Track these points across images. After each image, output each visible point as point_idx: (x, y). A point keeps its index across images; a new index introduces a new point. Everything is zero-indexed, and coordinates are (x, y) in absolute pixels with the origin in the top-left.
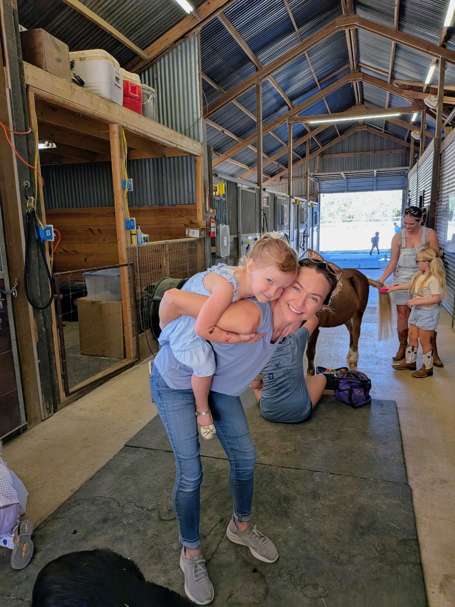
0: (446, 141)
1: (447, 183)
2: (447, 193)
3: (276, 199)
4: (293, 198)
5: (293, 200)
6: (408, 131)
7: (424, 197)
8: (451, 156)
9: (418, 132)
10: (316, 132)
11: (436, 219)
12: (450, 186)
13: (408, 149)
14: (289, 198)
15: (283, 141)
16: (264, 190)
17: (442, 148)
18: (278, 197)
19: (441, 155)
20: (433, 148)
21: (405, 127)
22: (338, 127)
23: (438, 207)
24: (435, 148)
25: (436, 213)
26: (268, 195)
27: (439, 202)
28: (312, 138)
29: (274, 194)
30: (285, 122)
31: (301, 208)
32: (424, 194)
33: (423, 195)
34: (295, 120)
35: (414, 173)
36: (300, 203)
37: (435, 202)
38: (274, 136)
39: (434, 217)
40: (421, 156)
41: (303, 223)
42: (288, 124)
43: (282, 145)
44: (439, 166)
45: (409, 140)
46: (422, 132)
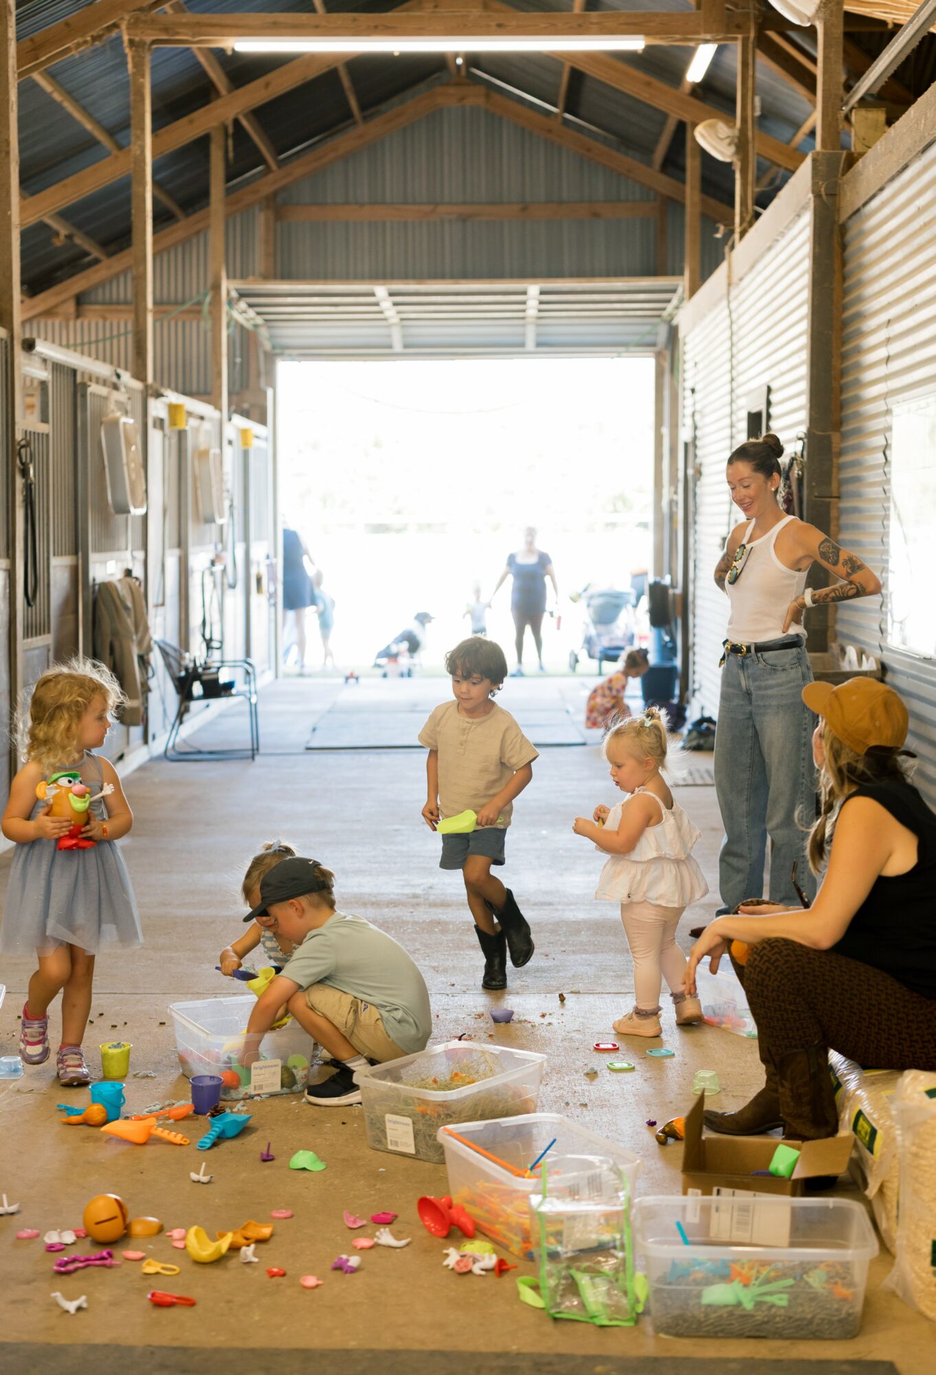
0: (870, 168)
1: (881, 353)
2: (885, 396)
3: (84, 396)
4: (159, 395)
5: (157, 409)
6: (671, 126)
7: (769, 416)
8: (891, 234)
9: (723, 129)
10: (257, 93)
11: (833, 513)
12: (895, 366)
13: (673, 205)
14: (138, 399)
15: (98, 123)
16: (29, 346)
17: (850, 201)
18: (94, 388)
19: (843, 229)
20: (811, 195)
21: (660, 103)
22: (355, 80)
23: (844, 459)
24: (817, 195)
25: (834, 485)
26: (44, 374)
27: (844, 436)
28: (236, 122)
29: (74, 372)
30: (114, 34)
31: (195, 449)
32: (769, 403)
33: (763, 407)
34: (166, 30)
35: (715, 305)
36: (193, 422)
37: (829, 438)
38: (57, 97)
39: (828, 505)
40: (743, 234)
41: (210, 520)
42: (131, 42)
43: (92, 143)
44: (837, 276)
45: (674, 163)
46: (743, 131)
